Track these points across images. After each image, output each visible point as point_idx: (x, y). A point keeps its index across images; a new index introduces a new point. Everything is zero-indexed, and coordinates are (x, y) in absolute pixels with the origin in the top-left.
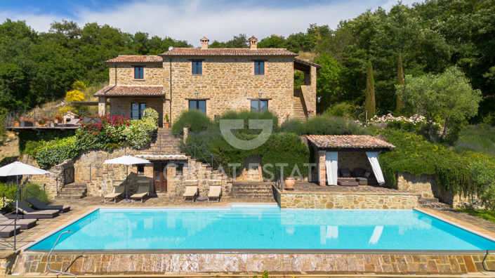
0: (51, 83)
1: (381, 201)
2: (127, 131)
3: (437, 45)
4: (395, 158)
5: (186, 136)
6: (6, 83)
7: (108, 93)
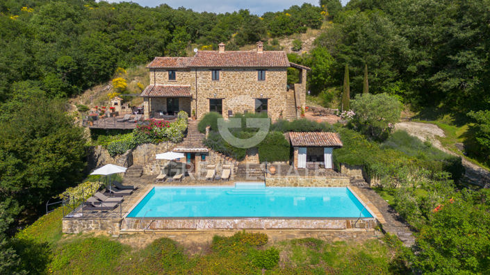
0: (99, 70)
1: (327, 182)
2: (168, 130)
3: (402, 50)
4: (342, 153)
5: (207, 134)
6: (64, 72)
7: (151, 94)
